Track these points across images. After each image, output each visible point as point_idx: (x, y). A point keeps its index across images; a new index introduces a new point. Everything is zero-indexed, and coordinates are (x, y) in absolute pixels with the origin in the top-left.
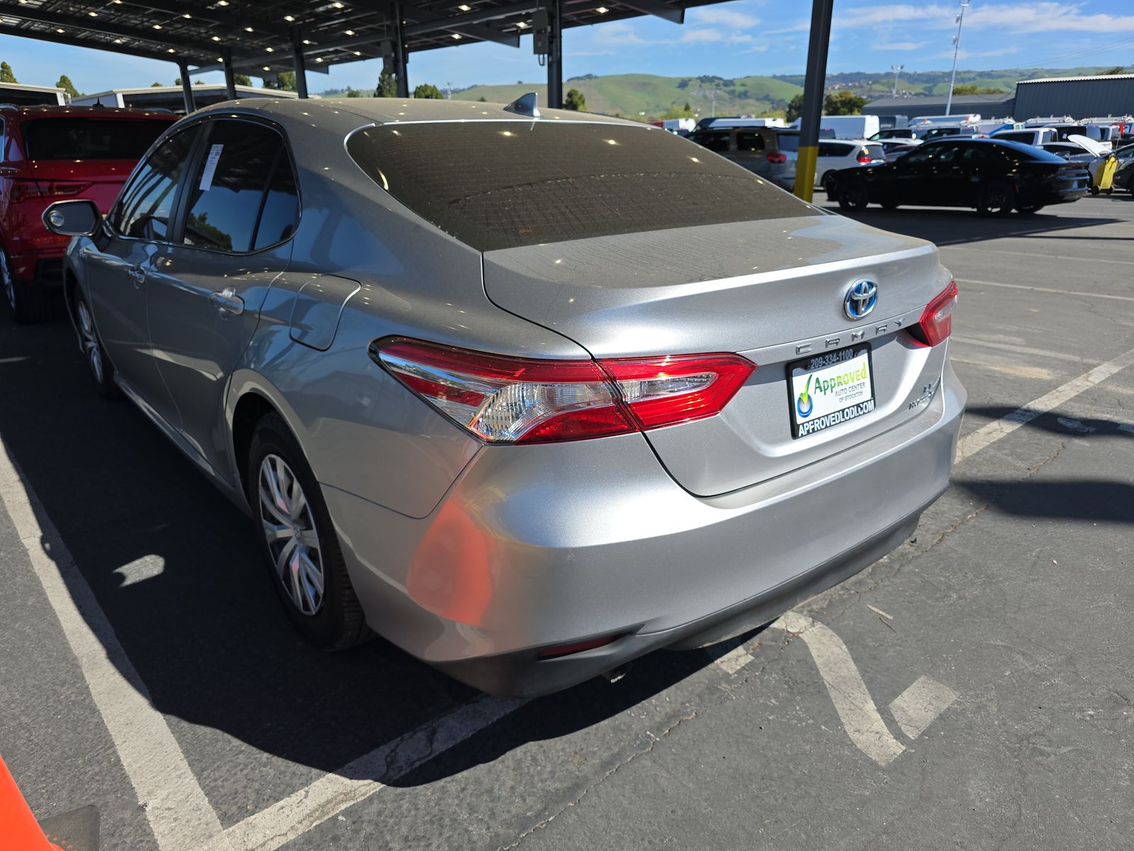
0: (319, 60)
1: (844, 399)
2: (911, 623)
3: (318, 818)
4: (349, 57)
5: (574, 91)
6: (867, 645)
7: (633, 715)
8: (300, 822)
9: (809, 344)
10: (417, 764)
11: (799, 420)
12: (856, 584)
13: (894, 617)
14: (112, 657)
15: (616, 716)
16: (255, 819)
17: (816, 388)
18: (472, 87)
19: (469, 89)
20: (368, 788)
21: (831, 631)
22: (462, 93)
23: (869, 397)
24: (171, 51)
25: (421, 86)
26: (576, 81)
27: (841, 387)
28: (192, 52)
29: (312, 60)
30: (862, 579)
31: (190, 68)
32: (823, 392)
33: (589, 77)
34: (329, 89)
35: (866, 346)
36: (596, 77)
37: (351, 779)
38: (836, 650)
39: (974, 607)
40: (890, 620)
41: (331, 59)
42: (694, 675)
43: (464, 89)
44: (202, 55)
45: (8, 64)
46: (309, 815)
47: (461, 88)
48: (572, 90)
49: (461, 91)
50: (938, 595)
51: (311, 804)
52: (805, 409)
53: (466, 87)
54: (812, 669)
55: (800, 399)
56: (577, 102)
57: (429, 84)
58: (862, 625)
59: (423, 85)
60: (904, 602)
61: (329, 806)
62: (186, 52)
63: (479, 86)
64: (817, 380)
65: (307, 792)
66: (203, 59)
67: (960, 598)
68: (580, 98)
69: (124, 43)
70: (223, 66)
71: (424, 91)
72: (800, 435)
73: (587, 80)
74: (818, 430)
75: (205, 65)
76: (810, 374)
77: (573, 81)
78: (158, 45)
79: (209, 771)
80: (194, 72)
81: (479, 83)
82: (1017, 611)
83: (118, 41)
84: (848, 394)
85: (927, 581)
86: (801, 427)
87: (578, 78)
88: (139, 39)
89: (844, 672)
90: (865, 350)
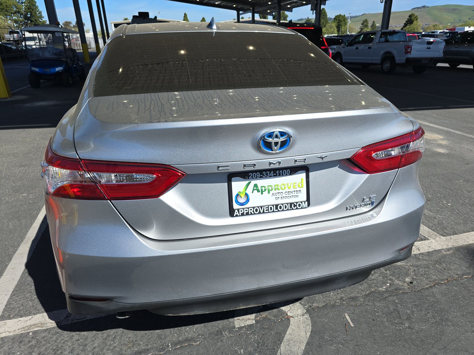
0: (289, 6)
1: (280, 198)
2: (363, 333)
3: (25, 330)
4: (301, 4)
5: (413, 14)
6: (323, 338)
7: (172, 332)
8: (18, 330)
9: (229, 165)
10: (75, 321)
11: (235, 206)
12: (351, 298)
13: (355, 326)
14: (33, 241)
15: (165, 330)
16: (8, 322)
17: (254, 190)
18: (363, 14)
19: (362, 15)
20: (51, 324)
21: (310, 322)
22: (359, 17)
23: (305, 199)
24: (234, 6)
25: (338, 15)
26: (416, 9)
27: (277, 191)
28: (242, 6)
29: (286, 6)
30: (357, 297)
31: (241, 12)
32: (260, 193)
33: (424, 7)
34: (300, 19)
35: (306, 169)
36: (428, 7)
37: (49, 318)
38: (303, 333)
39: (413, 337)
40: (351, 327)
41: (294, 5)
42: (219, 322)
43: (359, 16)
44: (245, 7)
45: (186, 13)
46: (24, 328)
47: (358, 15)
48: (412, 14)
49: (357, 16)
50: (396, 321)
51: (29, 323)
52: (242, 200)
53: (360, 15)
54: (279, 340)
55: (238, 195)
56: (413, 19)
57: (341, 14)
58: (332, 325)
59: (339, 14)
60: (370, 318)
61: (33, 326)
62: (240, 6)
63: (366, 14)
64: (256, 185)
65: (32, 317)
66: (246, 8)
67: (409, 328)
68: (415, 18)
69: (219, 4)
70: (252, 11)
71: (338, 17)
72: (235, 215)
73: (423, 8)
74: (251, 214)
75: (246, 11)
76: (248, 182)
77: (414, 10)
78: (230, 4)
79: (15, 296)
80: (242, 14)
81: (367, 13)
82: (442, 349)
83: (216, 3)
84: (284, 195)
85: (397, 310)
86: (236, 211)
87: (418, 8)
88: (224, 2)
89: (295, 349)
90: (304, 171)
